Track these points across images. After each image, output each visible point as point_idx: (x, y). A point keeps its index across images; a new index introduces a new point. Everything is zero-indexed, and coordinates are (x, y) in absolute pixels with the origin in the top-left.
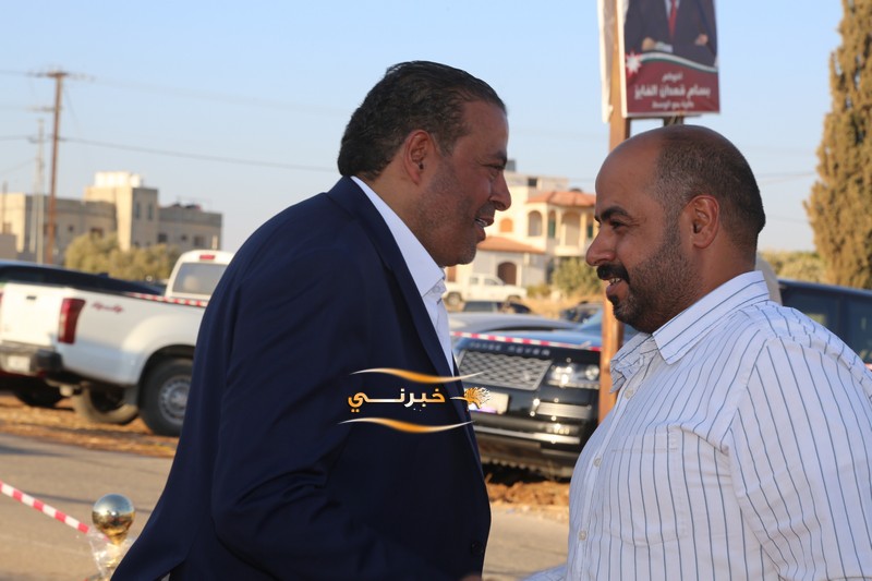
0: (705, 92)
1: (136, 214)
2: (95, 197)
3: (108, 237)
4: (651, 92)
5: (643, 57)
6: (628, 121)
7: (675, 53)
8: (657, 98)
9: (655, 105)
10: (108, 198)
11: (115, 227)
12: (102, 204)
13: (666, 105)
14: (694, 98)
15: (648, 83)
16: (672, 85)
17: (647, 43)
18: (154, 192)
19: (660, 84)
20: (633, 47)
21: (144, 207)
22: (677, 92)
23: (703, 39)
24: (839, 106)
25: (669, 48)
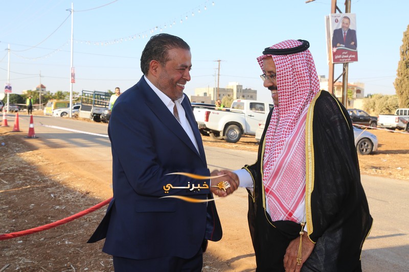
0: (354, 56)
1: (238, 91)
2: (229, 88)
3: (231, 96)
4: (339, 57)
5: (337, 48)
6: (334, 64)
7: (345, 47)
8: (341, 58)
9: (341, 60)
10: (232, 88)
11: (233, 95)
12: (231, 89)
13: (343, 60)
14: (351, 58)
15: (339, 55)
16: (345, 55)
17: (338, 45)
18: (242, 86)
19: (342, 55)
20: (334, 45)
21: (239, 90)
22: (346, 57)
23: (353, 43)
24: (402, 59)
25: (344, 46)
